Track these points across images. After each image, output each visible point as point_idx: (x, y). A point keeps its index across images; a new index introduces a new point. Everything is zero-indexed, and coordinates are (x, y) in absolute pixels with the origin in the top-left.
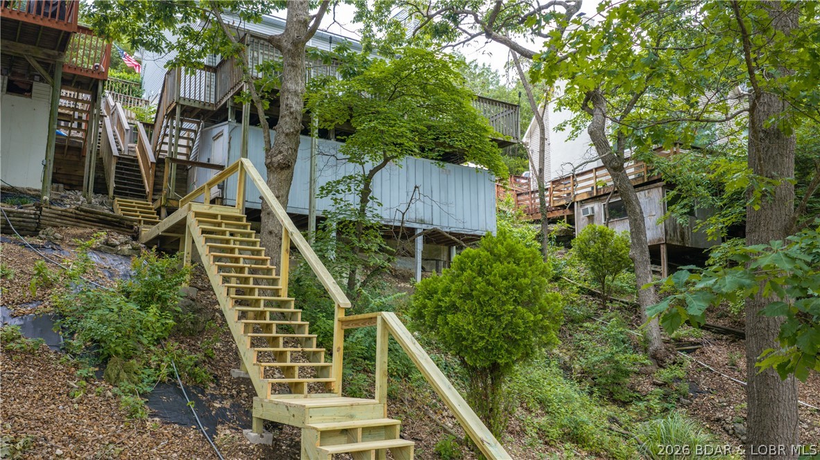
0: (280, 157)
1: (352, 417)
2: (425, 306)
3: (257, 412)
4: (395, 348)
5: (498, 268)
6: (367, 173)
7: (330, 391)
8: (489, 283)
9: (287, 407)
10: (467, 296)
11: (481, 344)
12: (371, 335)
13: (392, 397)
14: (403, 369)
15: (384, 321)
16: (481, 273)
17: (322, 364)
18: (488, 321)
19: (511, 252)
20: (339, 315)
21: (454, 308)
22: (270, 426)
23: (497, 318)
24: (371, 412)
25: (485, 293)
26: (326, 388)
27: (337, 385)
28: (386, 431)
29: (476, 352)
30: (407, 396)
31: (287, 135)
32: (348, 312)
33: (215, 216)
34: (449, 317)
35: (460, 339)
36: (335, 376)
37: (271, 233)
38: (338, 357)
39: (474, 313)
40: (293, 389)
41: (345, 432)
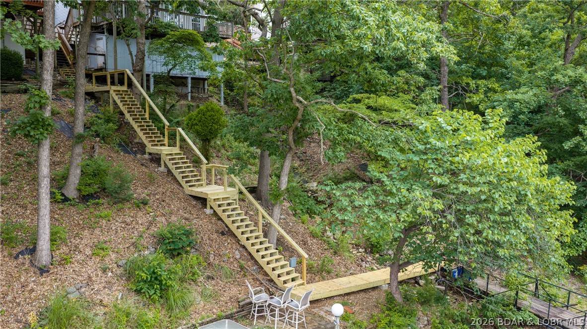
0: (138, 67)
1: (172, 151)
2: (189, 123)
3: (147, 150)
4: (181, 135)
5: (209, 113)
6: (169, 70)
7: (165, 146)
8: (206, 118)
9: (157, 149)
10: (200, 121)
11: (203, 134)
12: (176, 131)
13: (181, 147)
14: (183, 140)
15: (178, 130)
16: (204, 115)
17: (162, 139)
18: (205, 128)
19: (212, 109)
20: (166, 127)
21: (196, 124)
22: (150, 154)
23: (207, 127)
24: (176, 150)
25: (205, 121)
26: (164, 145)
27: (167, 144)
28: (180, 154)
29: (202, 136)
30: (185, 146)
31: (140, 59)
32: (168, 127)
33: (119, 91)
34: (195, 127)
35: (198, 132)
36: (166, 141)
37: (136, 94)
38: (166, 137)
39: (201, 126)
40: (156, 145)
41: (170, 154)
